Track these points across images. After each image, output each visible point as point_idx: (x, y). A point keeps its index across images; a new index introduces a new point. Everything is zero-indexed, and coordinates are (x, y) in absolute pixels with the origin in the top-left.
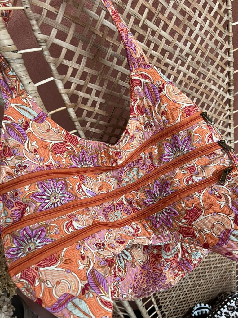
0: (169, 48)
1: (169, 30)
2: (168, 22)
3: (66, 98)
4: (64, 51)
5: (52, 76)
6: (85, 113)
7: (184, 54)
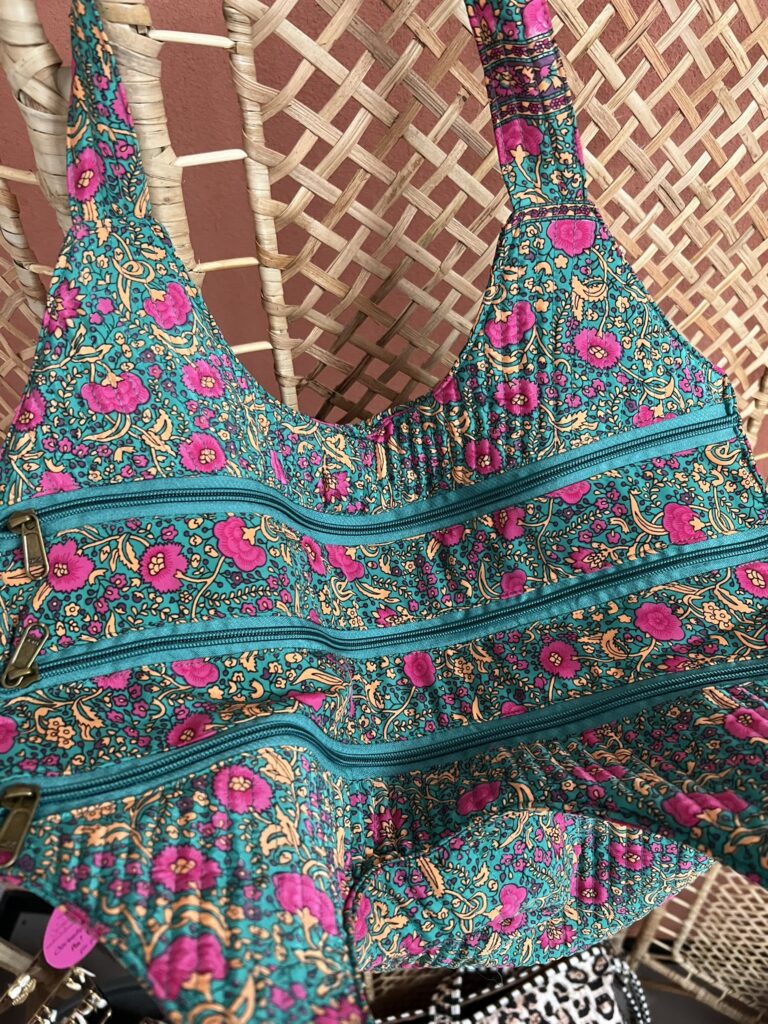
0: (640, 156)
1: (657, 96)
2: (662, 71)
3: (267, 231)
4: (303, 73)
5: (243, 144)
6: (314, 294)
7: (677, 189)
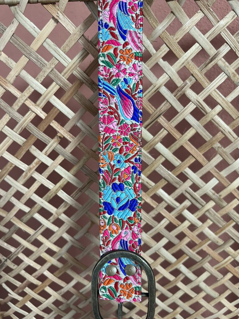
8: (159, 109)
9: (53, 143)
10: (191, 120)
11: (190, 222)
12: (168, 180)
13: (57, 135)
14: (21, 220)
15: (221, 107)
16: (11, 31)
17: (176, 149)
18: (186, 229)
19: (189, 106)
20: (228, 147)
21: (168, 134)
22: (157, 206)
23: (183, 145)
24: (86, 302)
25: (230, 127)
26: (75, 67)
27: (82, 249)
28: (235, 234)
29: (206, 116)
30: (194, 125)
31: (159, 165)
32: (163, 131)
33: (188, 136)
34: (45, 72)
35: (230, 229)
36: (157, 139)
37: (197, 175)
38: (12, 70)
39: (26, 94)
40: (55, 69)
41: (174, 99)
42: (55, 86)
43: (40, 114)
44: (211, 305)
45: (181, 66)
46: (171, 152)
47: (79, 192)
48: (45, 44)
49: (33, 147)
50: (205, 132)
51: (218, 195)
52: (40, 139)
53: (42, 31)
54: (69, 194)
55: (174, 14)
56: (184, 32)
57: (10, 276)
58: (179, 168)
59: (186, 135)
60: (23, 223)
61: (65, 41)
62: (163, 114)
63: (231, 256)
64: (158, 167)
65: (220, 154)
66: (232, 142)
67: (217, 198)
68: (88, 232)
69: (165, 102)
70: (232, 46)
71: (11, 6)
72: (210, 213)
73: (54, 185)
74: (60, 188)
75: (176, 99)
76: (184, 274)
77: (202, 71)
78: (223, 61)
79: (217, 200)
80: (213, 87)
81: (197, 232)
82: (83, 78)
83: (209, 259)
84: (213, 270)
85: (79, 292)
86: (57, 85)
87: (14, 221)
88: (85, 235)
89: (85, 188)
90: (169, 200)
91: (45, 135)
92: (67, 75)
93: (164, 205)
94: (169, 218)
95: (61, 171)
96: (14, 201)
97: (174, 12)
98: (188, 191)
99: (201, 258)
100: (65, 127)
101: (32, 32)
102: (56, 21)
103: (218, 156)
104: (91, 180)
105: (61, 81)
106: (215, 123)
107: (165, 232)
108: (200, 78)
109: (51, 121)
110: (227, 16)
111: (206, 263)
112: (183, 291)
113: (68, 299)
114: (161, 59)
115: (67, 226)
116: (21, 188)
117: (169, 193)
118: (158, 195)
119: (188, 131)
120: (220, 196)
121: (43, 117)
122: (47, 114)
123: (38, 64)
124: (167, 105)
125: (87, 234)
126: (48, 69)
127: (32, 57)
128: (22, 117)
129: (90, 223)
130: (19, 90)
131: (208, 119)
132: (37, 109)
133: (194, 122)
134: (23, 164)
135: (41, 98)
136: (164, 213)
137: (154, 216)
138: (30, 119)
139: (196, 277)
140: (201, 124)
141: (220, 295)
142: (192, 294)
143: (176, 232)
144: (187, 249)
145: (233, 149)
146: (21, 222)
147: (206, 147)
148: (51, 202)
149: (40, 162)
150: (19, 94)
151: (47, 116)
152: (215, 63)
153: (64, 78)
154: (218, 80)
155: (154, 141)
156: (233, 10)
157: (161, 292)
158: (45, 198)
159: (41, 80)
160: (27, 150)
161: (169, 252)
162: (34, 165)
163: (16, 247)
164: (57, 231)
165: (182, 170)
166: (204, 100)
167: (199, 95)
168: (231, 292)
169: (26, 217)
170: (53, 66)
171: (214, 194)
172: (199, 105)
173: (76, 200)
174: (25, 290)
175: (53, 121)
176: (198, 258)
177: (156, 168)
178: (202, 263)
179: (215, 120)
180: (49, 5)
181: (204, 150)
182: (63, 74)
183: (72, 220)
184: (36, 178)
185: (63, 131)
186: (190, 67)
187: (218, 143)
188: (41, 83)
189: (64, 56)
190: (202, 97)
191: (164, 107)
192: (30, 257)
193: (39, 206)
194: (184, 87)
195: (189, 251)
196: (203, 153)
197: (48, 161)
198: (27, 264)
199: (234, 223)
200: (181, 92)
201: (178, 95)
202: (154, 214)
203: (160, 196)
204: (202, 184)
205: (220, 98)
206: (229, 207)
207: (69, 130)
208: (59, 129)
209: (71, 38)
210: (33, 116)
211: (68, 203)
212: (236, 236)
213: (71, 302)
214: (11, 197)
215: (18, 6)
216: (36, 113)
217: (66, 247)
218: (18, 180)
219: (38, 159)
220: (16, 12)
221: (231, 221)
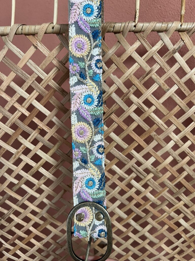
8: (111, 109)
9: (35, 133)
10: (134, 116)
11: (136, 188)
12: (119, 158)
13: (38, 127)
14: (11, 190)
15: (155, 107)
16: (3, 54)
17: (124, 137)
18: (133, 194)
19: (132, 106)
20: (161, 135)
21: (118, 127)
22: (112, 177)
23: (129, 134)
24: (61, 249)
25: (162, 121)
26: (50, 80)
27: (58, 210)
28: (169, 197)
29: (144, 113)
30: (136, 120)
31: (113, 148)
32: (115, 124)
33: (132, 127)
34: (28, 83)
35: (165, 194)
36: (111, 130)
37: (140, 155)
38: (4, 82)
39: (14, 99)
40: (35, 81)
41: (121, 101)
42: (36, 93)
43: (25, 113)
44: (154, 249)
45: (126, 79)
46: (121, 139)
47: (55, 168)
48: (28, 64)
49: (20, 137)
50: (144, 124)
51: (155, 169)
52: (26, 131)
53: (26, 54)
54: (47, 170)
55: (120, 43)
56: (127, 55)
57: (3, 231)
58: (127, 150)
59: (131, 127)
60: (13, 192)
61: (43, 62)
62: (114, 112)
63: (167, 213)
64: (112, 150)
65: (156, 140)
66: (164, 131)
67: (155, 171)
68: (62, 197)
69: (115, 104)
70: (162, 65)
71: (2, 36)
72: (150, 182)
73: (36, 164)
74: (40, 166)
75: (123, 102)
76: (133, 227)
77: (141, 82)
78: (155, 75)
79: (155, 172)
80: (149, 93)
81: (142, 196)
82: (56, 87)
83: (151, 215)
84: (154, 223)
85: (56, 242)
86: (37, 92)
87: (7, 190)
88: (60, 200)
89: (59, 165)
90: (121, 173)
91: (29, 128)
92: (45, 85)
93: (116, 176)
94: (121, 186)
95: (41, 153)
96: (6, 175)
97: (120, 42)
98: (134, 166)
99: (145, 215)
100: (43, 122)
101: (18, 55)
102: (36, 47)
103: (154, 141)
104: (63, 160)
105: (40, 90)
106: (151, 118)
107: (118, 196)
108: (140, 87)
109: (33, 118)
110: (157, 44)
111: (149, 218)
112: (133, 239)
113: (48, 248)
114: (112, 74)
115: (46, 193)
116: (11, 166)
117: (121, 168)
118: (113, 170)
119: (132, 124)
120: (157, 169)
121: (28, 115)
122: (30, 112)
123: (23, 78)
124: (117, 106)
125: (61, 199)
126: (30, 81)
127: (19, 73)
128: (12, 115)
129: (63, 191)
130: (9, 96)
131: (146, 116)
132: (23, 109)
133: (136, 118)
134: (12, 149)
135: (26, 102)
136: (117, 182)
137: (110, 184)
138: (18, 116)
139: (142, 228)
140: (142, 119)
141: (160, 241)
142: (140, 241)
143: (126, 196)
144: (134, 208)
145: (165, 136)
146: (11, 191)
147: (146, 135)
148: (34, 176)
149: (26, 147)
150: (9, 99)
151: (30, 114)
152: (150, 76)
153: (42, 87)
154: (153, 88)
155: (108, 131)
156: (162, 40)
157: (117, 240)
158: (30, 173)
159: (25, 89)
160: (16, 138)
161: (122, 211)
162: (21, 149)
163: (8, 210)
164: (39, 197)
165: (129, 152)
166: (144, 102)
167: (139, 99)
168: (168, 239)
169: (15, 187)
170: (34, 79)
171: (153, 168)
172: (139, 106)
173: (53, 174)
174: (15, 242)
175: (35, 118)
176: (143, 215)
177: (110, 150)
178: (146, 218)
179: (151, 116)
180: (30, 36)
181: (144, 137)
182: (41, 84)
183: (50, 189)
184: (23, 159)
185: (41, 125)
186: (133, 79)
187: (154, 132)
188: (25, 91)
189: (42, 72)
190: (142, 100)
191: (114, 107)
192: (19, 217)
193: (25, 179)
194: (128, 94)
195: (136, 210)
196: (144, 139)
197: (31, 147)
198: (17, 222)
199: (168, 189)
200: (126, 97)
201: (124, 99)
202: (110, 183)
203: (114, 170)
204: (144, 161)
205: (154, 101)
206: (164, 178)
207: (46, 124)
208: (39, 123)
209: (47, 60)
210: (19, 114)
211: (46, 177)
212: (170, 198)
213: (50, 250)
214: (4, 173)
215: (8, 37)
216: (22, 112)
217: (46, 209)
218: (9, 161)
219: (24, 145)
220: (6, 41)
221: (166, 187)
